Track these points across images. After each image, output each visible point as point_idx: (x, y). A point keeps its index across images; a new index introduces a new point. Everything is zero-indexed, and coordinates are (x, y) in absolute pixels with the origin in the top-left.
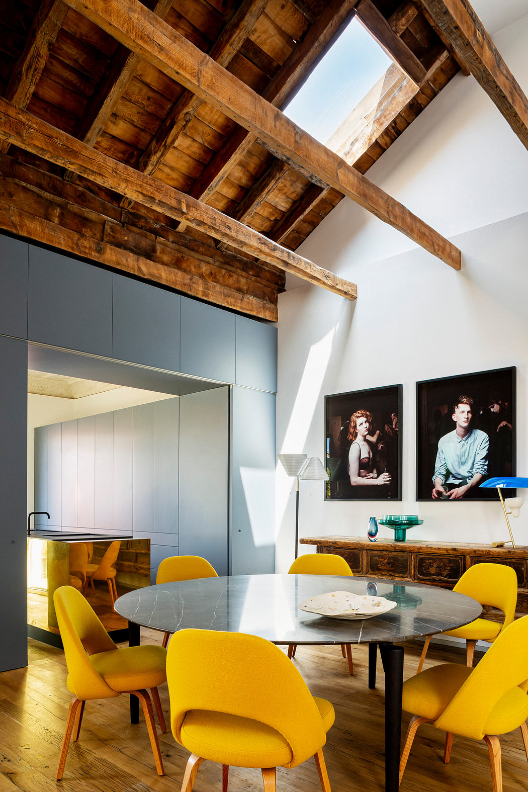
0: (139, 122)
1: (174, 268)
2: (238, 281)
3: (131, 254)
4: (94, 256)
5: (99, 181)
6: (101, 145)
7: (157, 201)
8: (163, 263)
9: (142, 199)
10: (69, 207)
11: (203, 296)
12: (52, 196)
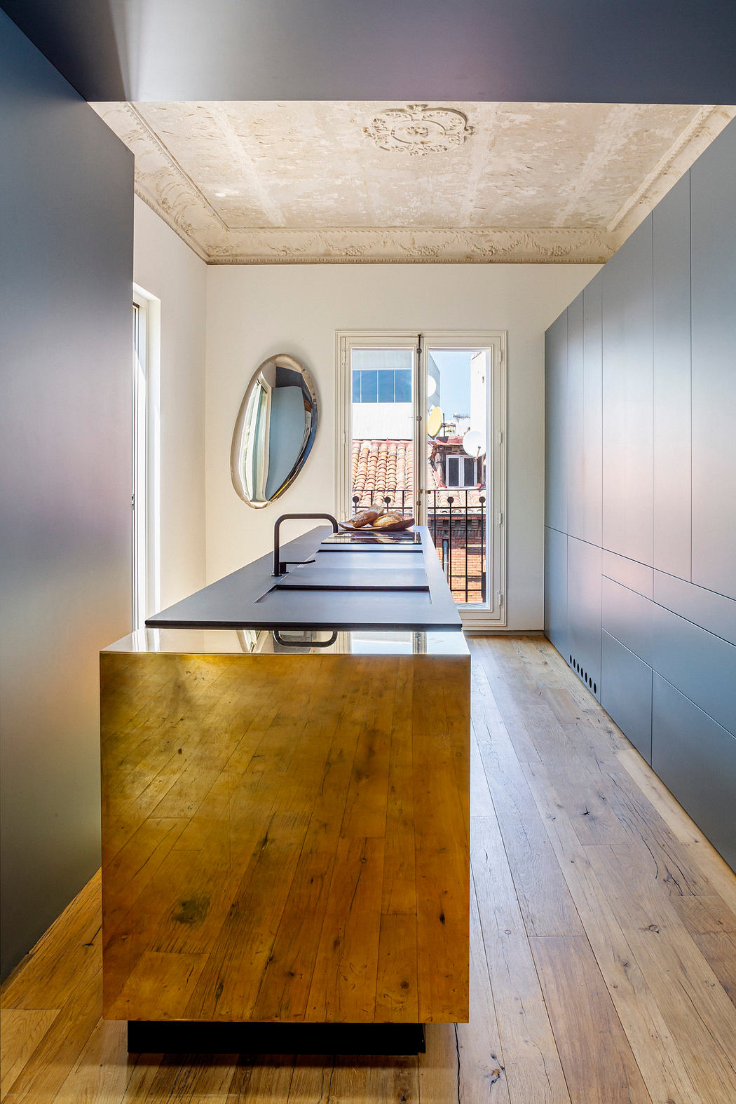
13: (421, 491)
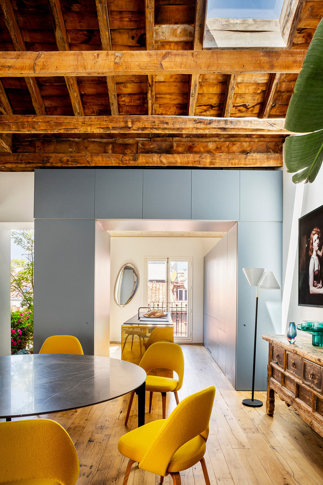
0: (136, 79)
1: (188, 153)
2: (242, 146)
3: (156, 155)
4: (132, 163)
5: (77, 131)
6: (126, 101)
7: (111, 128)
8: (179, 153)
9: (103, 131)
10: (117, 142)
11: (210, 165)
12: (107, 140)
13: (168, 303)
